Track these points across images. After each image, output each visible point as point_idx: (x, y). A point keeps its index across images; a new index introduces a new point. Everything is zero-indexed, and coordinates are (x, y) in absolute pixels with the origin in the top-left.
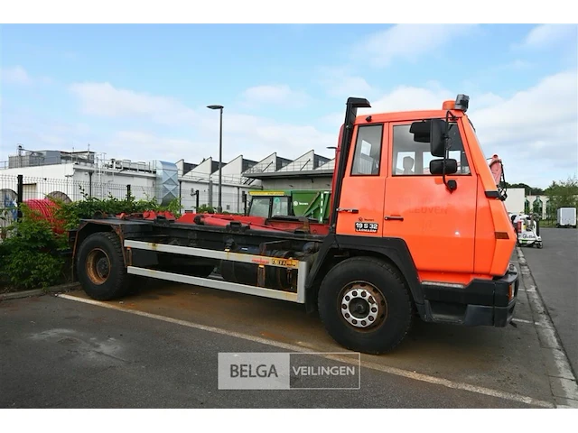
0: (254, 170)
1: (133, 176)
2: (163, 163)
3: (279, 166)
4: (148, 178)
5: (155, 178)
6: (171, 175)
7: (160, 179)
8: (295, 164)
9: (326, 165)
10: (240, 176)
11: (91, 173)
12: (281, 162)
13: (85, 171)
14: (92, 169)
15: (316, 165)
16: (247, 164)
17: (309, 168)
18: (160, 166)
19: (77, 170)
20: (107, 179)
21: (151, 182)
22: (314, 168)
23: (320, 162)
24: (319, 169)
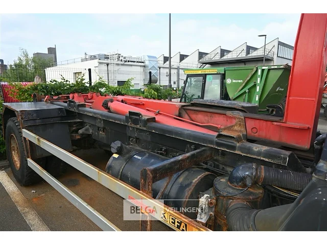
0: (206, 59)
1: (131, 65)
2: (149, 57)
3: (222, 55)
4: (141, 66)
5: (144, 66)
6: (153, 64)
7: (148, 67)
8: (233, 52)
9: (256, 52)
10: (197, 63)
11: (108, 65)
12: (223, 52)
13: (104, 63)
14: (108, 62)
15: (248, 53)
16: (201, 55)
17: (243, 55)
18: (147, 58)
19: (100, 63)
20: (117, 68)
21: (142, 68)
22: (247, 55)
23: (251, 50)
24: (250, 55)
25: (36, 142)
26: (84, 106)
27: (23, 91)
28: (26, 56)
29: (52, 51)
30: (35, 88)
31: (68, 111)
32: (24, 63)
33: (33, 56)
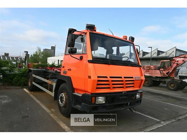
3: (144, 55)
9: (163, 54)
17: (155, 55)
23: (160, 53)
24: (160, 56)
25: (35, 77)
26: (49, 70)
27: (34, 66)
28: (40, 50)
29: (53, 48)
30: (38, 65)
31: (45, 71)
32: (38, 54)
33: (43, 51)
